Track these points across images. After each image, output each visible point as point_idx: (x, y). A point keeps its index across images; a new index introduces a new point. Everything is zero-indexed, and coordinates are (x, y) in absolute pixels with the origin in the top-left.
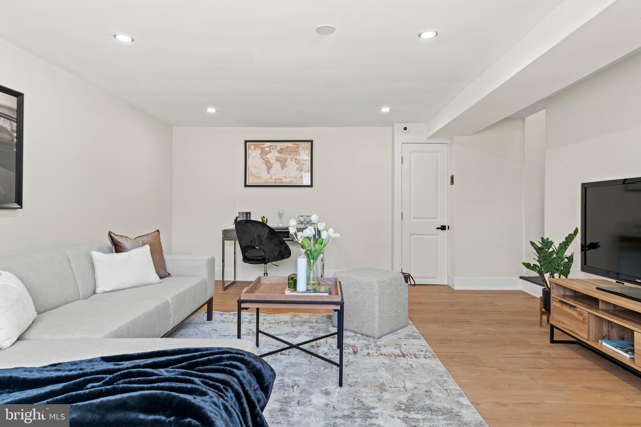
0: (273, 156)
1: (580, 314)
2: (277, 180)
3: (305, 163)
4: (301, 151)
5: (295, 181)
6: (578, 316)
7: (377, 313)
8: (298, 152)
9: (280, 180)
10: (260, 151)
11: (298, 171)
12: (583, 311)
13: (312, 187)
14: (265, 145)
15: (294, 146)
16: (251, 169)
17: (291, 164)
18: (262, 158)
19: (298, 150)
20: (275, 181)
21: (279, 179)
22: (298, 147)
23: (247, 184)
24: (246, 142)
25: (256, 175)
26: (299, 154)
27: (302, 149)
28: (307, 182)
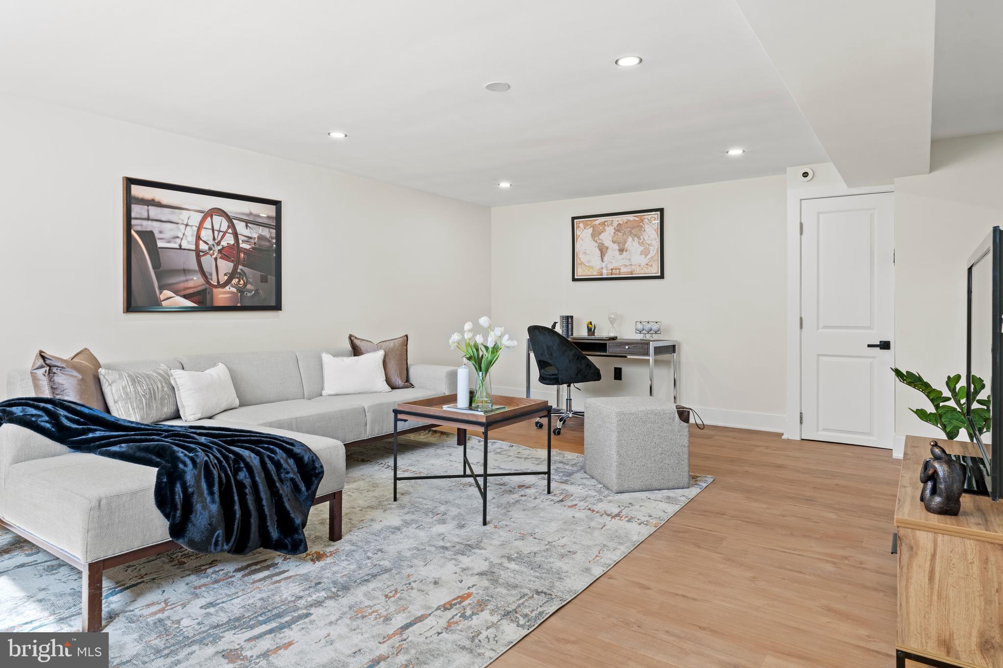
0: (607, 237)
2: (614, 271)
3: (653, 243)
4: (646, 226)
5: (638, 271)
7: (615, 457)
8: (641, 227)
9: (618, 271)
10: (590, 231)
11: (643, 256)
13: (664, 278)
14: (597, 221)
15: (637, 219)
16: (581, 257)
17: (632, 246)
18: (594, 240)
19: (642, 225)
20: (611, 272)
21: (616, 269)
22: (642, 221)
23: (576, 277)
24: (573, 219)
25: (587, 265)
26: (643, 230)
27: (647, 224)
28: (656, 271)
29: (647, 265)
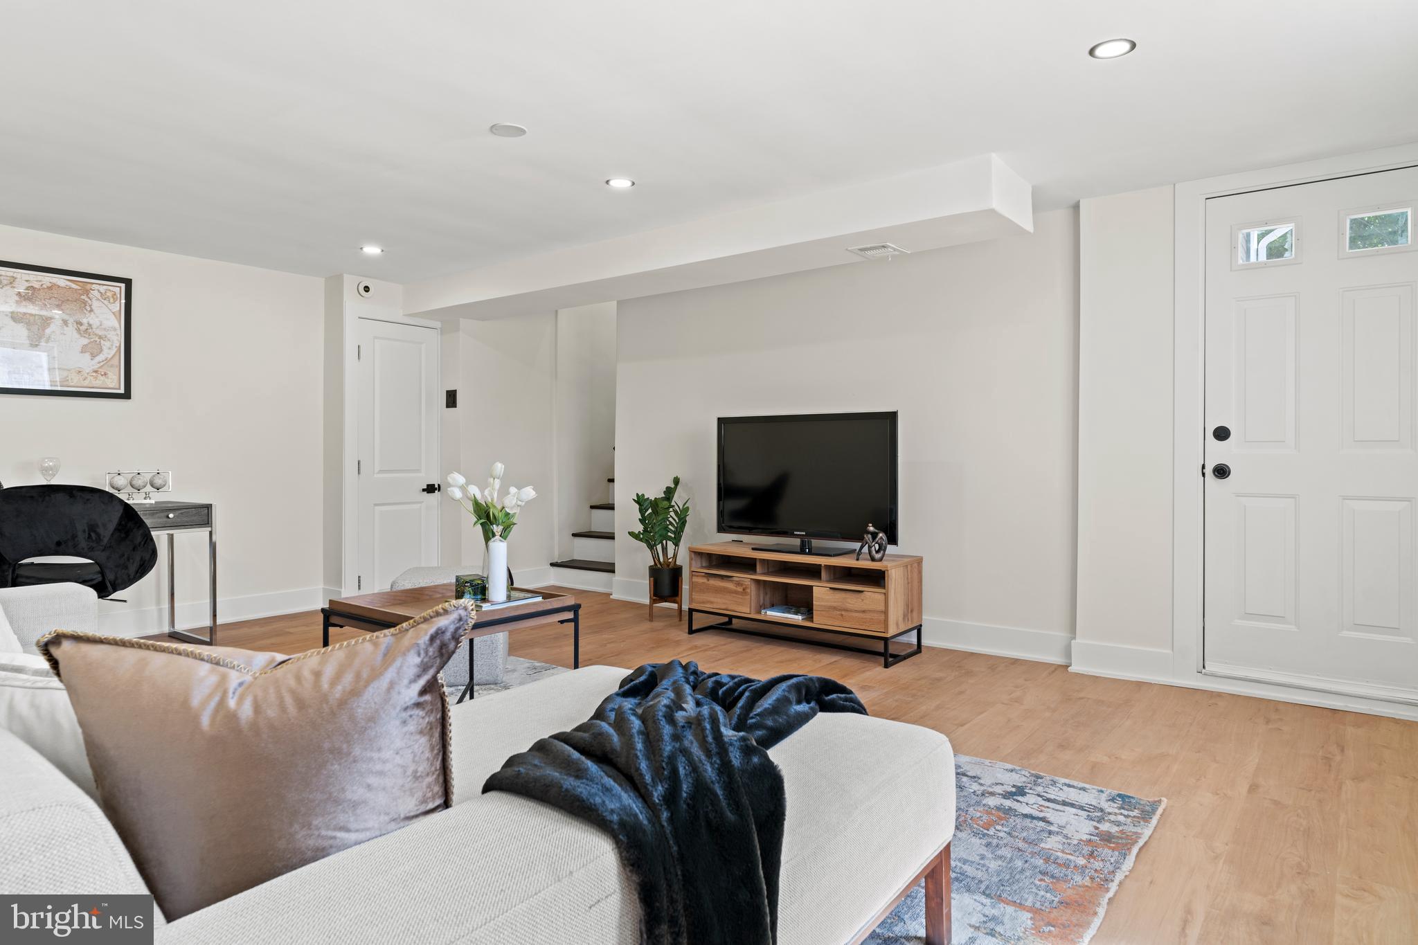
1: (738, 584)
3: (108, 336)
4: (95, 304)
5: (77, 382)
6: (735, 588)
8: (85, 303)
11: (87, 356)
12: (743, 579)
13: (130, 399)
15: (74, 286)
17: (62, 334)
19: (86, 299)
22: (87, 292)
26: (89, 309)
27: (98, 299)
28: (114, 383)
29: (96, 372)
